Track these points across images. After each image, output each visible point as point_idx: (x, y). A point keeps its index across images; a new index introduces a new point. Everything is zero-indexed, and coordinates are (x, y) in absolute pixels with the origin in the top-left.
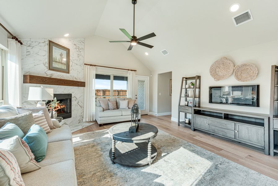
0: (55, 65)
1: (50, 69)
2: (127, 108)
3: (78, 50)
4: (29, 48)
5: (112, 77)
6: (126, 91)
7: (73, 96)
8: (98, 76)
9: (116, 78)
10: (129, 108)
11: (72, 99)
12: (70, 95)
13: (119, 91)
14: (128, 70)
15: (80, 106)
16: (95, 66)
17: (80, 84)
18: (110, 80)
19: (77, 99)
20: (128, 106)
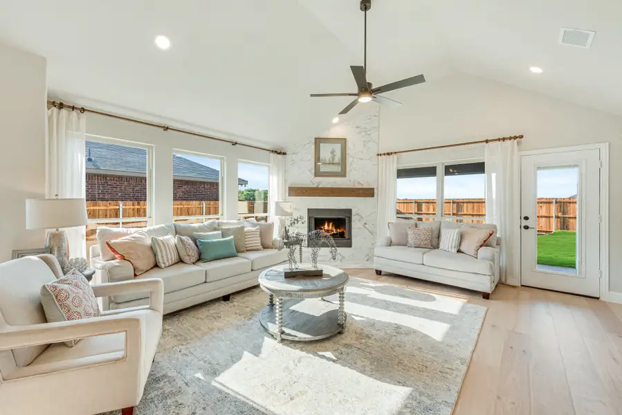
0: (323, 169)
1: (316, 175)
2: (454, 250)
3: (363, 134)
4: (294, 156)
5: (440, 170)
6: (481, 202)
7: (353, 213)
8: (404, 173)
9: (452, 170)
10: (459, 251)
11: (353, 217)
12: (350, 211)
13: (458, 204)
14: (487, 141)
15: (370, 232)
16: (395, 153)
17: (361, 192)
18: (435, 177)
19: (362, 218)
20: (460, 244)
